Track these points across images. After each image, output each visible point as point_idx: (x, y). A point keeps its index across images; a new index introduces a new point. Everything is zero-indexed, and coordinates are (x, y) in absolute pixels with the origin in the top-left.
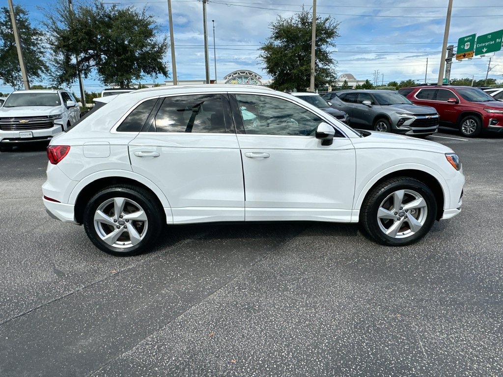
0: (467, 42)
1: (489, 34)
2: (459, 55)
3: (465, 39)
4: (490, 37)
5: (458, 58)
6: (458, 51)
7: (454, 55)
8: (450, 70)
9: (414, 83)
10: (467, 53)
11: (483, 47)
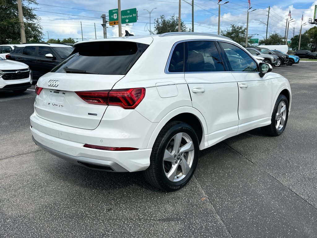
0: (115, 13)
1: (128, 10)
2: (111, 22)
3: (113, 11)
4: (128, 12)
5: (110, 24)
6: (110, 19)
7: (107, 22)
8: (106, 33)
9: (73, 41)
10: (116, 21)
11: (126, 19)
